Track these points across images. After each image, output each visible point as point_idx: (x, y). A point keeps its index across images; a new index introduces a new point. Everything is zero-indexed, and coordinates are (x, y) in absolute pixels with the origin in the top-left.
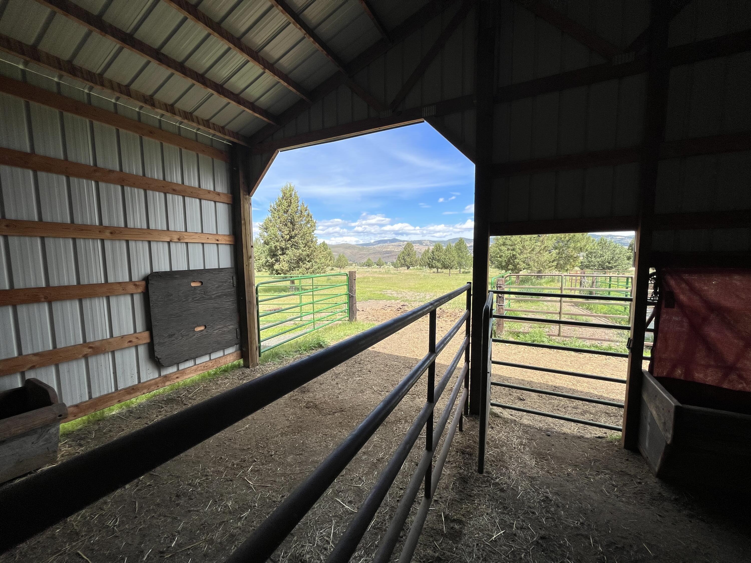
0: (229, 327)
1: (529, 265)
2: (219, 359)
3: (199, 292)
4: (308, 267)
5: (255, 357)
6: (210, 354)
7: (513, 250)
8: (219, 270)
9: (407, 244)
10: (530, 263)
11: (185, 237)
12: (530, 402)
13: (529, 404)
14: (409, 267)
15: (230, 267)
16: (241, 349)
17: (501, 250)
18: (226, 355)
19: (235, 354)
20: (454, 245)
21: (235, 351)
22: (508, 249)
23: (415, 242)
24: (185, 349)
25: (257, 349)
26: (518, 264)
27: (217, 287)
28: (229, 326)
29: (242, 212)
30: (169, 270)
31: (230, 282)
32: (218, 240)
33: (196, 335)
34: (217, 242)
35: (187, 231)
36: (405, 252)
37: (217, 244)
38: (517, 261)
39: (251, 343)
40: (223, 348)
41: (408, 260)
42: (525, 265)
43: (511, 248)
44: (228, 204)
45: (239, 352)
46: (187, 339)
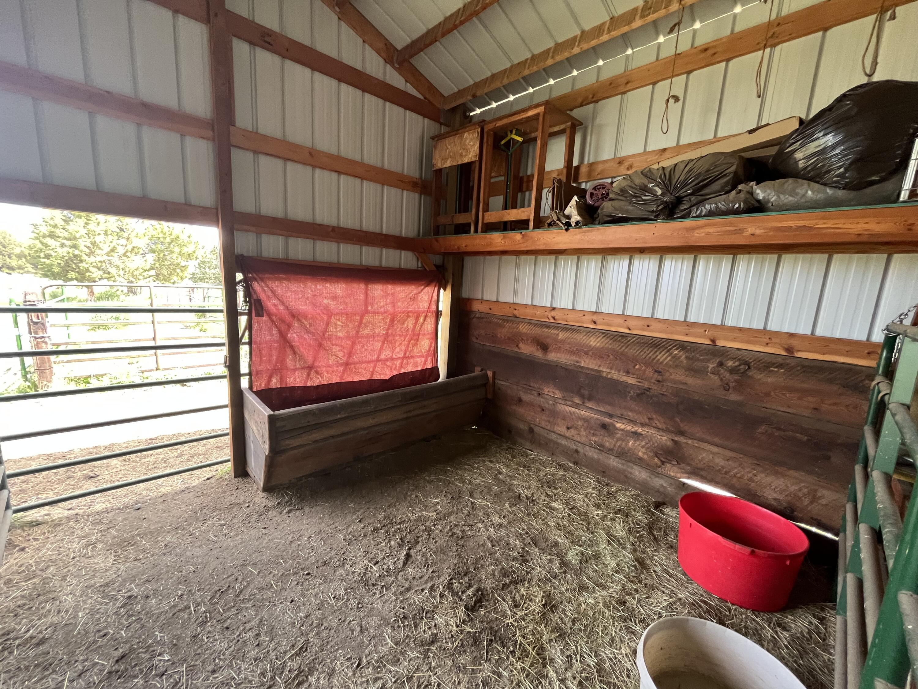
1: (109, 273)
7: (75, 247)
10: (110, 270)
12: (109, 474)
13: (107, 478)
17: (46, 246)
22: (63, 245)
26: (87, 270)
38: (83, 265)
42: (101, 272)
43: (68, 243)
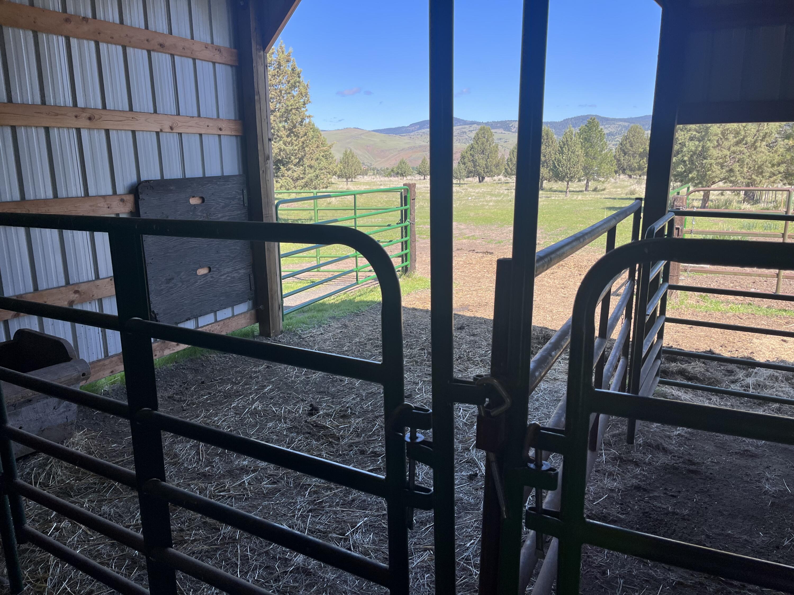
0: (240, 271)
2: (228, 321)
3: (200, 214)
4: (295, 175)
5: (278, 320)
6: (215, 312)
8: (223, 179)
9: (481, 130)
11: (180, 124)
14: (483, 178)
15: (237, 174)
16: (255, 306)
18: (237, 315)
19: (248, 315)
20: (576, 131)
21: (248, 311)
23: (495, 125)
24: (186, 302)
25: (279, 308)
27: (223, 207)
28: (239, 269)
29: (255, 80)
30: (160, 179)
31: (240, 198)
32: (220, 129)
33: (199, 281)
34: (220, 133)
35: (179, 115)
36: (476, 146)
37: (219, 136)
39: (272, 298)
40: (232, 305)
41: (482, 162)
44: (231, 66)
45: (253, 312)
46: (188, 287)
